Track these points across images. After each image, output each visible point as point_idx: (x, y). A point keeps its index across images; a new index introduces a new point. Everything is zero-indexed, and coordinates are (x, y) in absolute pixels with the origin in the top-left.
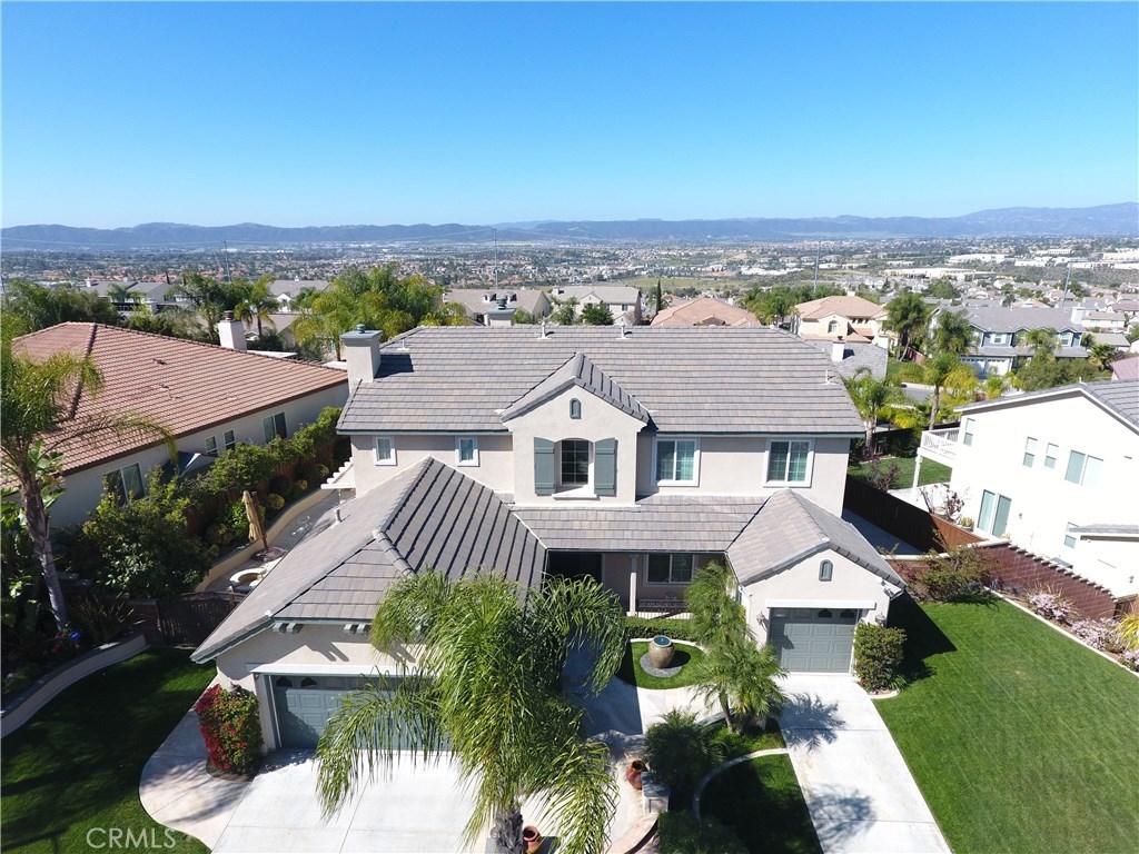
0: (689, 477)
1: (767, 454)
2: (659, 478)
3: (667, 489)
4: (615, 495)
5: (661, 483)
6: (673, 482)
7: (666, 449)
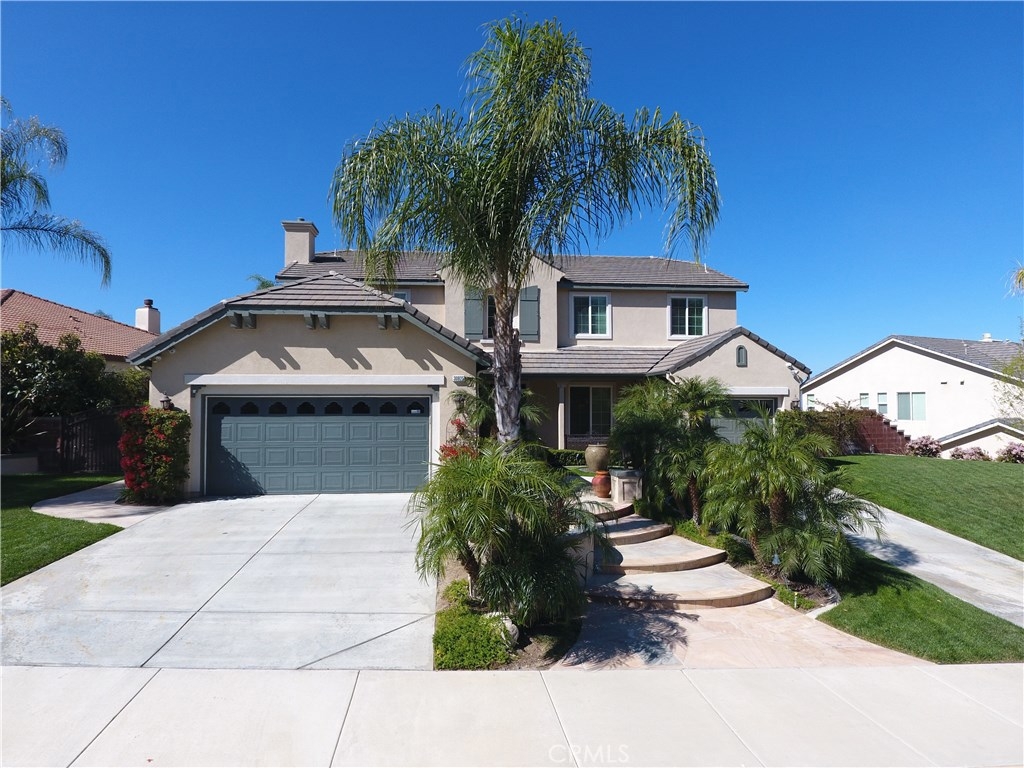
0: (604, 331)
1: (669, 308)
2: (576, 332)
3: (585, 341)
4: (538, 342)
5: (579, 336)
6: (590, 335)
7: (581, 305)
